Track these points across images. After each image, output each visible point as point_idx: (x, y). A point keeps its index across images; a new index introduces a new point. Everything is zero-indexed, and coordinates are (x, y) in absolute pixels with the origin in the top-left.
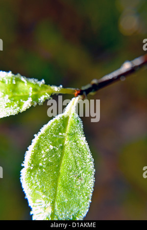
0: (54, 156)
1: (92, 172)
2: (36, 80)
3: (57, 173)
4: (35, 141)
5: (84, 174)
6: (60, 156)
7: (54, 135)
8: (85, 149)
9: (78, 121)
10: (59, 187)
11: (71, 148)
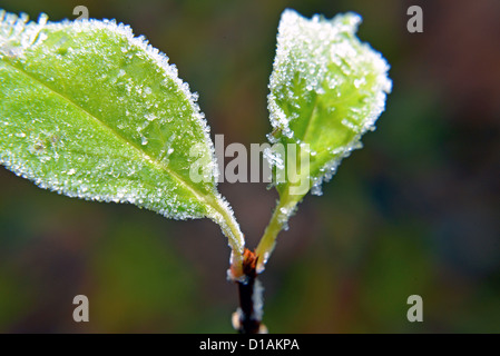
0: (128, 113)
1: (43, 178)
2: (328, 177)
3: (83, 103)
4: (183, 87)
5: (48, 159)
6: (121, 127)
7: (174, 137)
8: (104, 189)
9: (181, 209)
10: (49, 93)
11: (125, 160)
